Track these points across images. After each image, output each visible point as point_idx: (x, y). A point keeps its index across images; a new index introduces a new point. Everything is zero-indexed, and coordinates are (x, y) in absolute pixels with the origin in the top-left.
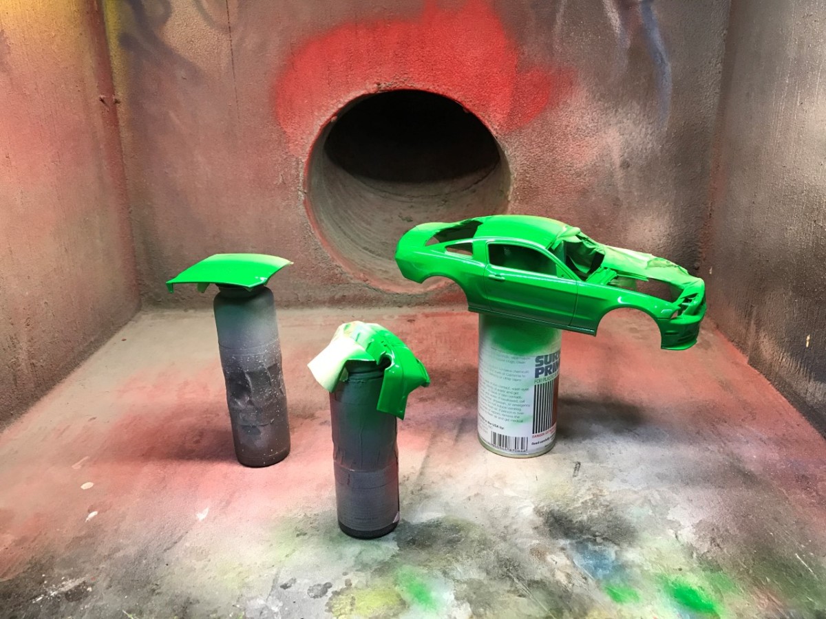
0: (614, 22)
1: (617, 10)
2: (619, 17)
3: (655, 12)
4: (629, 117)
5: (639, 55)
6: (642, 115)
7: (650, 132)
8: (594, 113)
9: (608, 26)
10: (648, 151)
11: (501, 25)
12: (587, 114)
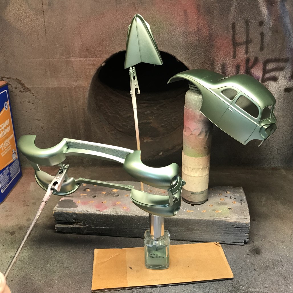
0: (264, 12)
1: (266, 5)
2: (267, 10)
3: (287, 7)
4: (270, 66)
5: (277, 32)
6: (277, 65)
7: (281, 74)
8: (250, 64)
9: (260, 14)
10: (280, 85)
11: (199, 13)
12: (247, 64)
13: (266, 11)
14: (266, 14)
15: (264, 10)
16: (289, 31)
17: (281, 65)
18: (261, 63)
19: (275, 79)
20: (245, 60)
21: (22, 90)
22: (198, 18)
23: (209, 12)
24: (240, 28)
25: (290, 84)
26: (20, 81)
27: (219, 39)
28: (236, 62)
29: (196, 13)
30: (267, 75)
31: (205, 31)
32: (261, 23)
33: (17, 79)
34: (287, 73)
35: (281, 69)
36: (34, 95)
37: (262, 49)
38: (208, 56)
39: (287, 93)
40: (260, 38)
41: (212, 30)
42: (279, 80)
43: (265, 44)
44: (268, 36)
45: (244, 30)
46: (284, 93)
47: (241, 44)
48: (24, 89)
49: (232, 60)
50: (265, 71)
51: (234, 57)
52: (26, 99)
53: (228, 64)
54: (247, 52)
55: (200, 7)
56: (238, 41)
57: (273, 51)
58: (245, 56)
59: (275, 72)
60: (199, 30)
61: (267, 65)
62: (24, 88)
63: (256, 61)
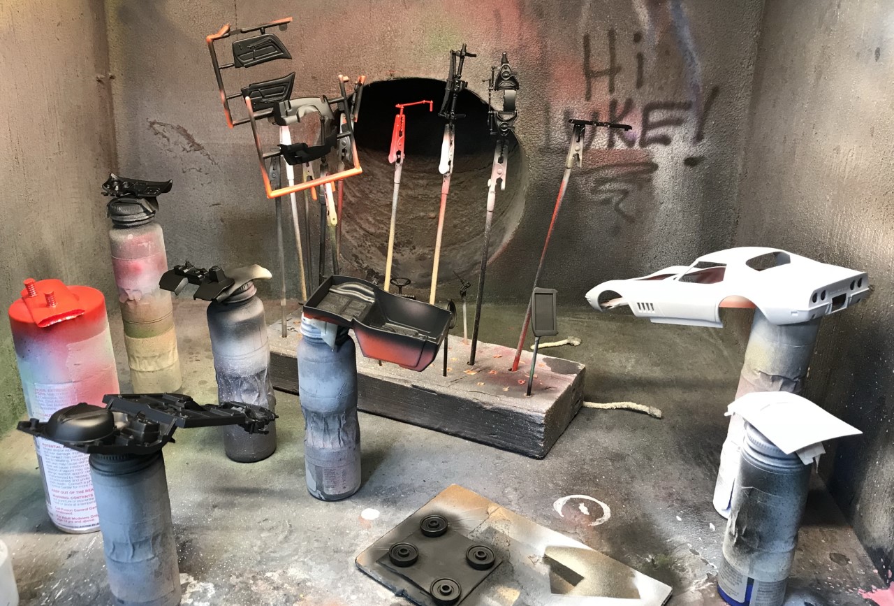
0: (643, 17)
1: (646, 6)
2: (648, 13)
3: (686, 10)
4: (655, 116)
5: (667, 53)
6: (669, 114)
7: (676, 132)
8: (618, 111)
9: (636, 22)
10: (675, 152)
11: (523, 16)
12: (611, 111)
13: (647, 15)
14: (646, 21)
15: (643, 14)
16: (690, 53)
17: (677, 114)
18: (640, 110)
19: (665, 141)
20: (608, 103)
21: (188, 147)
22: (521, 24)
23: (541, 15)
24: (599, 45)
25: (695, 150)
26: (185, 131)
27: (560, 64)
28: (592, 107)
29: (517, 16)
30: (651, 133)
31: (534, 50)
32: (638, 37)
33: (179, 127)
34: (689, 130)
35: (678, 122)
36: (209, 158)
37: (639, 84)
38: (539, 95)
39: (688, 168)
40: (637, 65)
41: (546, 47)
42: (673, 143)
43: (646, 75)
44: (651, 60)
45: (607, 49)
46: (683, 168)
47: (601, 73)
48: (191, 146)
49: (584, 103)
50: (646, 126)
51: (588, 98)
52: (193, 166)
53: (576, 110)
54: (612, 90)
55: (525, 6)
56: (596, 69)
57: (661, 88)
58: (608, 98)
59: (666, 128)
60: (521, 47)
61: (651, 113)
62: (191, 144)
63: (629, 106)
